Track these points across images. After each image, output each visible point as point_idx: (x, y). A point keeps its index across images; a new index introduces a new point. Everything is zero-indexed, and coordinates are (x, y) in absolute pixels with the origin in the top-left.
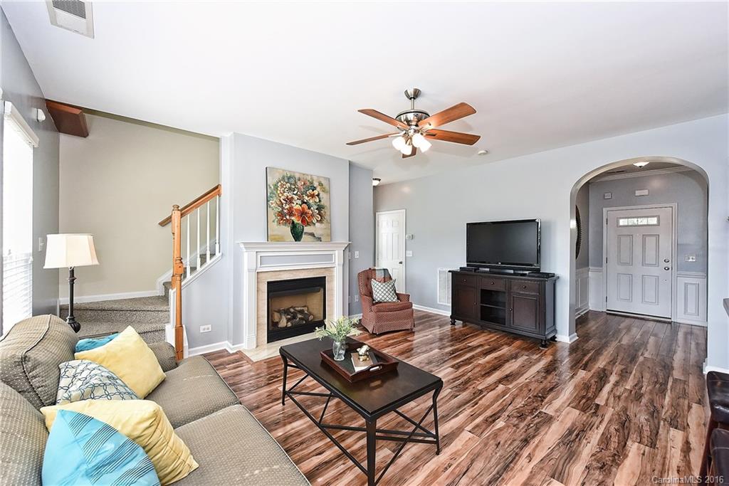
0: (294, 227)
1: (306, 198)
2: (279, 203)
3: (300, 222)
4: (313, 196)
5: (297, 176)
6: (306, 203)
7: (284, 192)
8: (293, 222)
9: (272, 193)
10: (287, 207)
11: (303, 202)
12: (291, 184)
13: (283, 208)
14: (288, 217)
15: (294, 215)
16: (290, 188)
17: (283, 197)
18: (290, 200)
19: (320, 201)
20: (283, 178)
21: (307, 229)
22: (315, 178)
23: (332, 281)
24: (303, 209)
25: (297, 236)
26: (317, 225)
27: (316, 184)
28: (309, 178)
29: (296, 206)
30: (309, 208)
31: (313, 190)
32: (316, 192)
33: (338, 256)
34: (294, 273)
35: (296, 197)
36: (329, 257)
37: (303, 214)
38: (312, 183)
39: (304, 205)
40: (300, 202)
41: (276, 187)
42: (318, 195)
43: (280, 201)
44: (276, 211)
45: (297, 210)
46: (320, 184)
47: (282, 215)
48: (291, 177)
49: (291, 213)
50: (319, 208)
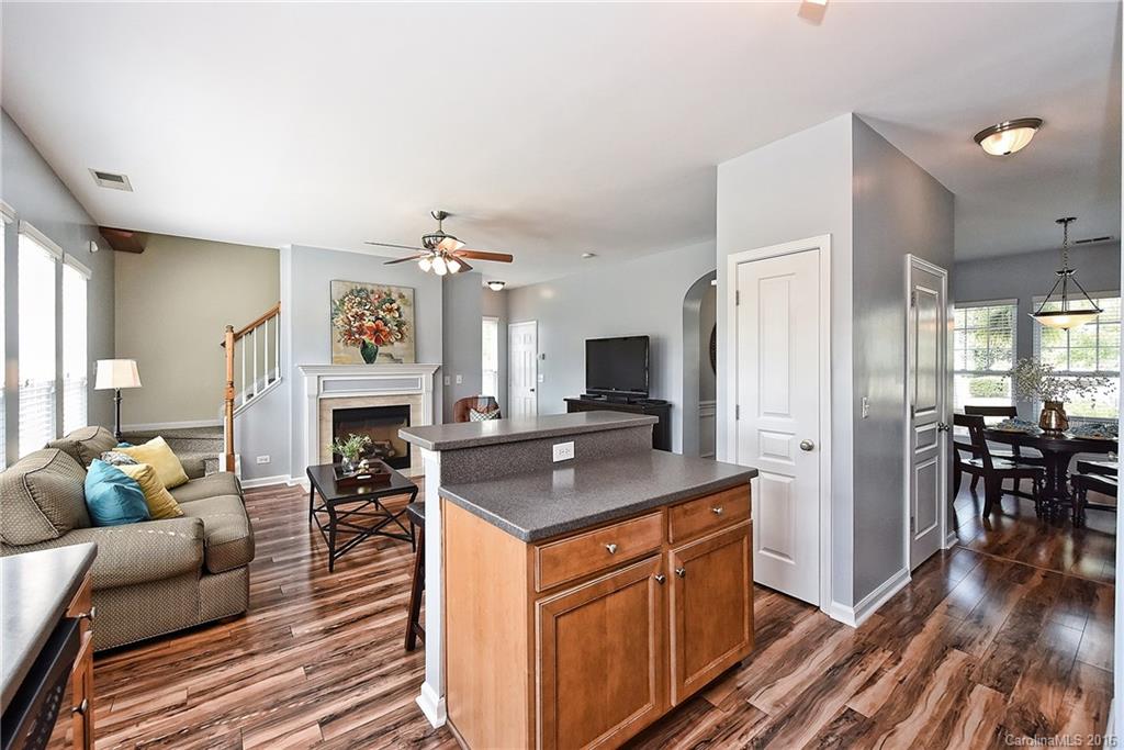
0: (365, 346)
1: (381, 314)
2: (346, 320)
3: (373, 341)
4: (390, 310)
5: (370, 288)
6: (381, 319)
7: (353, 308)
8: (364, 342)
9: (337, 309)
10: (357, 324)
11: (377, 318)
12: (362, 298)
13: (351, 326)
14: (357, 336)
15: (366, 333)
16: (360, 303)
17: (351, 314)
18: (361, 317)
19: (400, 316)
20: (352, 292)
21: (381, 349)
22: (393, 289)
23: (418, 410)
24: (377, 326)
25: (369, 357)
26: (396, 344)
27: (394, 296)
28: (386, 290)
29: (368, 322)
30: (385, 325)
31: (391, 304)
32: (395, 306)
33: (426, 381)
34: (367, 400)
35: (368, 313)
36: (414, 383)
37: (376, 331)
38: (389, 295)
39: (380, 322)
40: (373, 318)
41: (342, 302)
42: (398, 309)
43: (348, 318)
44: (342, 329)
45: (369, 328)
46: (401, 296)
47: (349, 334)
48: (361, 290)
49: (361, 331)
50: (400, 325)
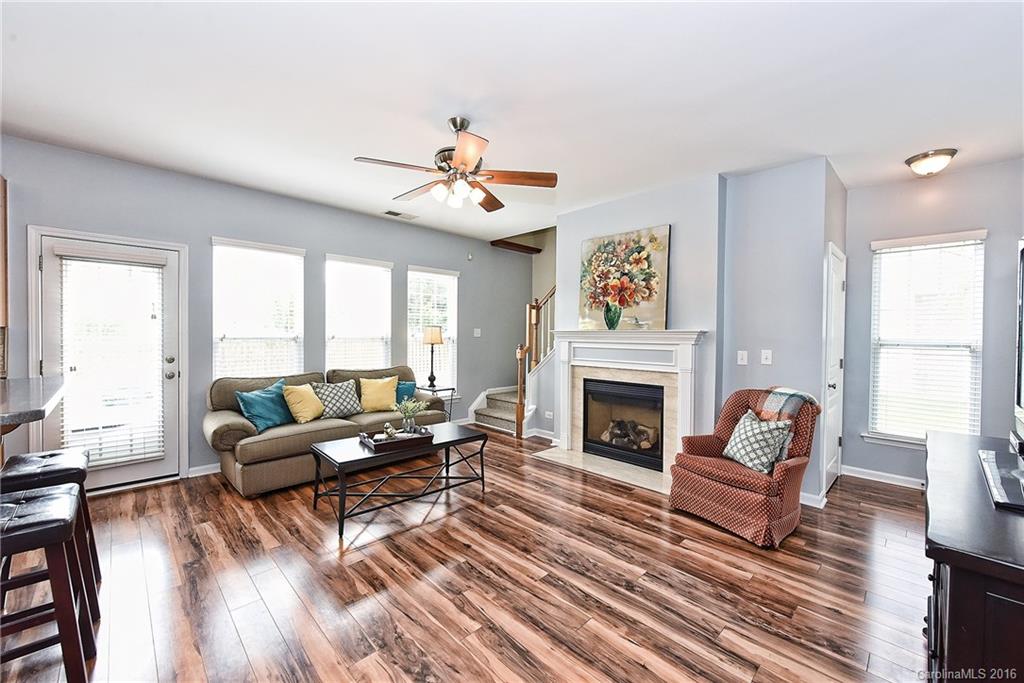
0: (608, 309)
1: (628, 267)
2: (592, 281)
3: (617, 303)
4: (638, 261)
5: (617, 240)
6: (626, 274)
7: (599, 266)
8: (608, 304)
9: (586, 271)
10: (602, 284)
11: (623, 274)
12: (608, 253)
13: (596, 287)
14: (601, 298)
15: (609, 294)
16: (606, 259)
17: (597, 273)
18: (605, 276)
19: (649, 267)
20: (599, 249)
21: (625, 312)
22: (644, 233)
24: (622, 283)
25: (612, 323)
26: (643, 304)
27: (644, 242)
28: (634, 237)
29: (613, 281)
30: (631, 281)
31: (639, 253)
32: (644, 254)
34: (615, 372)
35: (613, 269)
36: (667, 356)
37: (622, 289)
38: (639, 242)
39: (625, 279)
40: (618, 275)
41: (590, 262)
42: (647, 259)
43: (594, 279)
44: (588, 292)
45: (613, 287)
46: (653, 240)
47: (594, 296)
48: (609, 244)
49: (605, 291)
50: (648, 278)
